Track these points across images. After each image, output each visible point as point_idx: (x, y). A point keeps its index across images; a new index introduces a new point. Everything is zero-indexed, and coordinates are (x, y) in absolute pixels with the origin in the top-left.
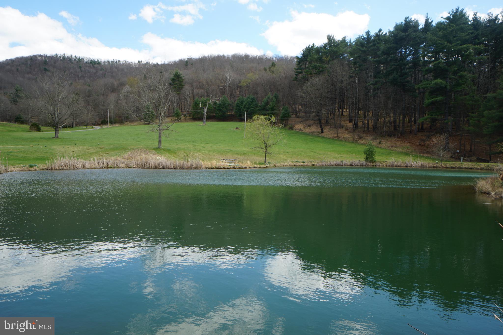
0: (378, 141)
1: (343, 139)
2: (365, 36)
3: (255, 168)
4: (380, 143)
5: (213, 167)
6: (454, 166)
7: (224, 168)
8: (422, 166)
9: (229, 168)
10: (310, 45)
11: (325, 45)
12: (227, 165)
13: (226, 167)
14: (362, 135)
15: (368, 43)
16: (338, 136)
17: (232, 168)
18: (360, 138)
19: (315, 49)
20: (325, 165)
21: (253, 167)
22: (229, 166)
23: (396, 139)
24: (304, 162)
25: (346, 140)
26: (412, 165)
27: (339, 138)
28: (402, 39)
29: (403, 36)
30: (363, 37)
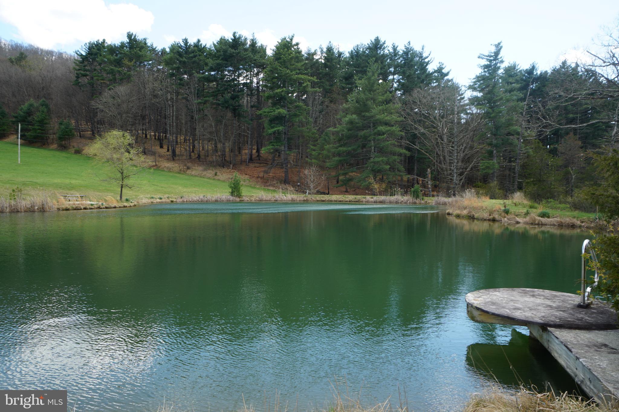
0: (214, 173)
1: (165, 169)
2: (183, 44)
3: (124, 207)
4: (216, 175)
5: (69, 207)
6: (324, 199)
7: (85, 209)
8: (293, 200)
9: (92, 209)
10: (99, 40)
11: (123, 45)
12: (88, 205)
13: (88, 207)
14: (189, 164)
15: (186, 53)
16: (156, 165)
17: (96, 208)
18: (188, 168)
19: (108, 46)
20: (187, 201)
21: (122, 206)
22: (92, 205)
23: (230, 170)
24: (161, 199)
25: (170, 170)
26: (282, 199)
27: (159, 167)
28: (231, 56)
29: (233, 52)
30: (179, 45)
